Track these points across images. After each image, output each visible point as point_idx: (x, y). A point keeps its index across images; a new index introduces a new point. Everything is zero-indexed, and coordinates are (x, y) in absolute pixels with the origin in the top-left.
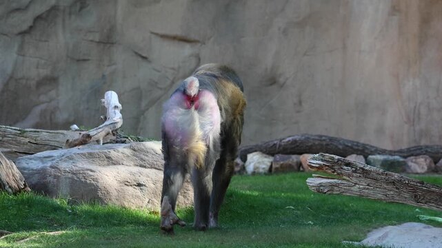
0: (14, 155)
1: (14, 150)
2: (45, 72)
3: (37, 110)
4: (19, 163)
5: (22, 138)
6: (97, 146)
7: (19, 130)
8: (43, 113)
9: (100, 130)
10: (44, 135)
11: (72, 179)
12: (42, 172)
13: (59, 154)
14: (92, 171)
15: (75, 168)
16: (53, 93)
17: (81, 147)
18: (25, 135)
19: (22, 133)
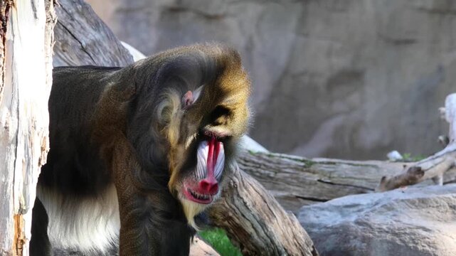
0: (294, 203)
1: (295, 194)
2: (341, 62)
3: (329, 126)
4: (303, 215)
5: (307, 174)
6: (434, 188)
7: (303, 161)
8: (338, 133)
9: (438, 160)
10: (345, 169)
11: (392, 243)
12: (342, 232)
13: (369, 202)
14: (425, 229)
15: (396, 225)
16: (354, 98)
17: (406, 188)
18: (312, 168)
19: (308, 166)
